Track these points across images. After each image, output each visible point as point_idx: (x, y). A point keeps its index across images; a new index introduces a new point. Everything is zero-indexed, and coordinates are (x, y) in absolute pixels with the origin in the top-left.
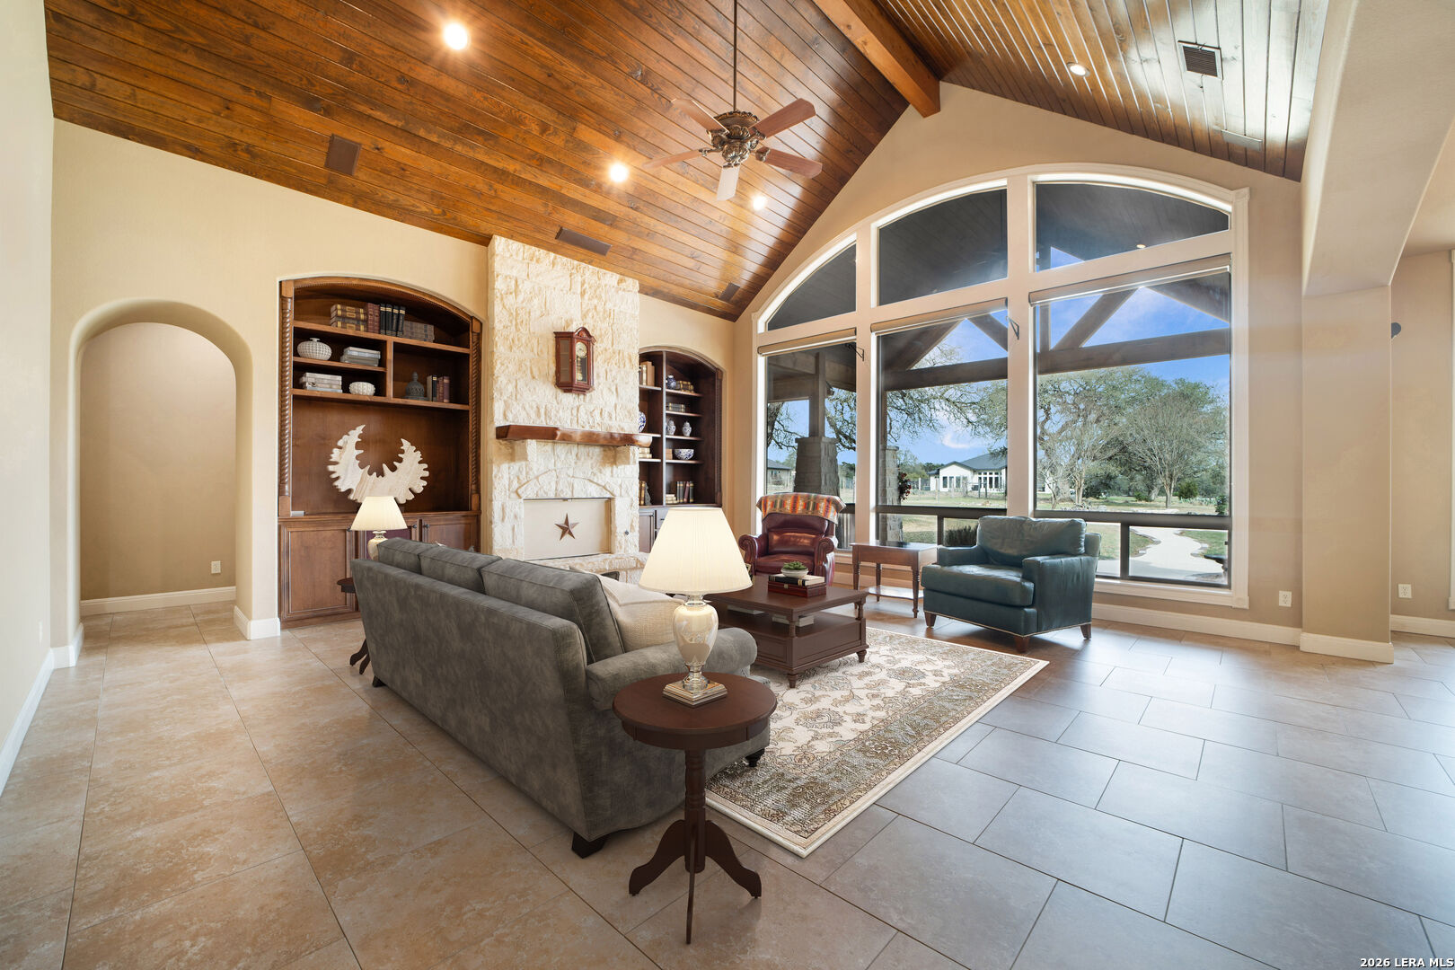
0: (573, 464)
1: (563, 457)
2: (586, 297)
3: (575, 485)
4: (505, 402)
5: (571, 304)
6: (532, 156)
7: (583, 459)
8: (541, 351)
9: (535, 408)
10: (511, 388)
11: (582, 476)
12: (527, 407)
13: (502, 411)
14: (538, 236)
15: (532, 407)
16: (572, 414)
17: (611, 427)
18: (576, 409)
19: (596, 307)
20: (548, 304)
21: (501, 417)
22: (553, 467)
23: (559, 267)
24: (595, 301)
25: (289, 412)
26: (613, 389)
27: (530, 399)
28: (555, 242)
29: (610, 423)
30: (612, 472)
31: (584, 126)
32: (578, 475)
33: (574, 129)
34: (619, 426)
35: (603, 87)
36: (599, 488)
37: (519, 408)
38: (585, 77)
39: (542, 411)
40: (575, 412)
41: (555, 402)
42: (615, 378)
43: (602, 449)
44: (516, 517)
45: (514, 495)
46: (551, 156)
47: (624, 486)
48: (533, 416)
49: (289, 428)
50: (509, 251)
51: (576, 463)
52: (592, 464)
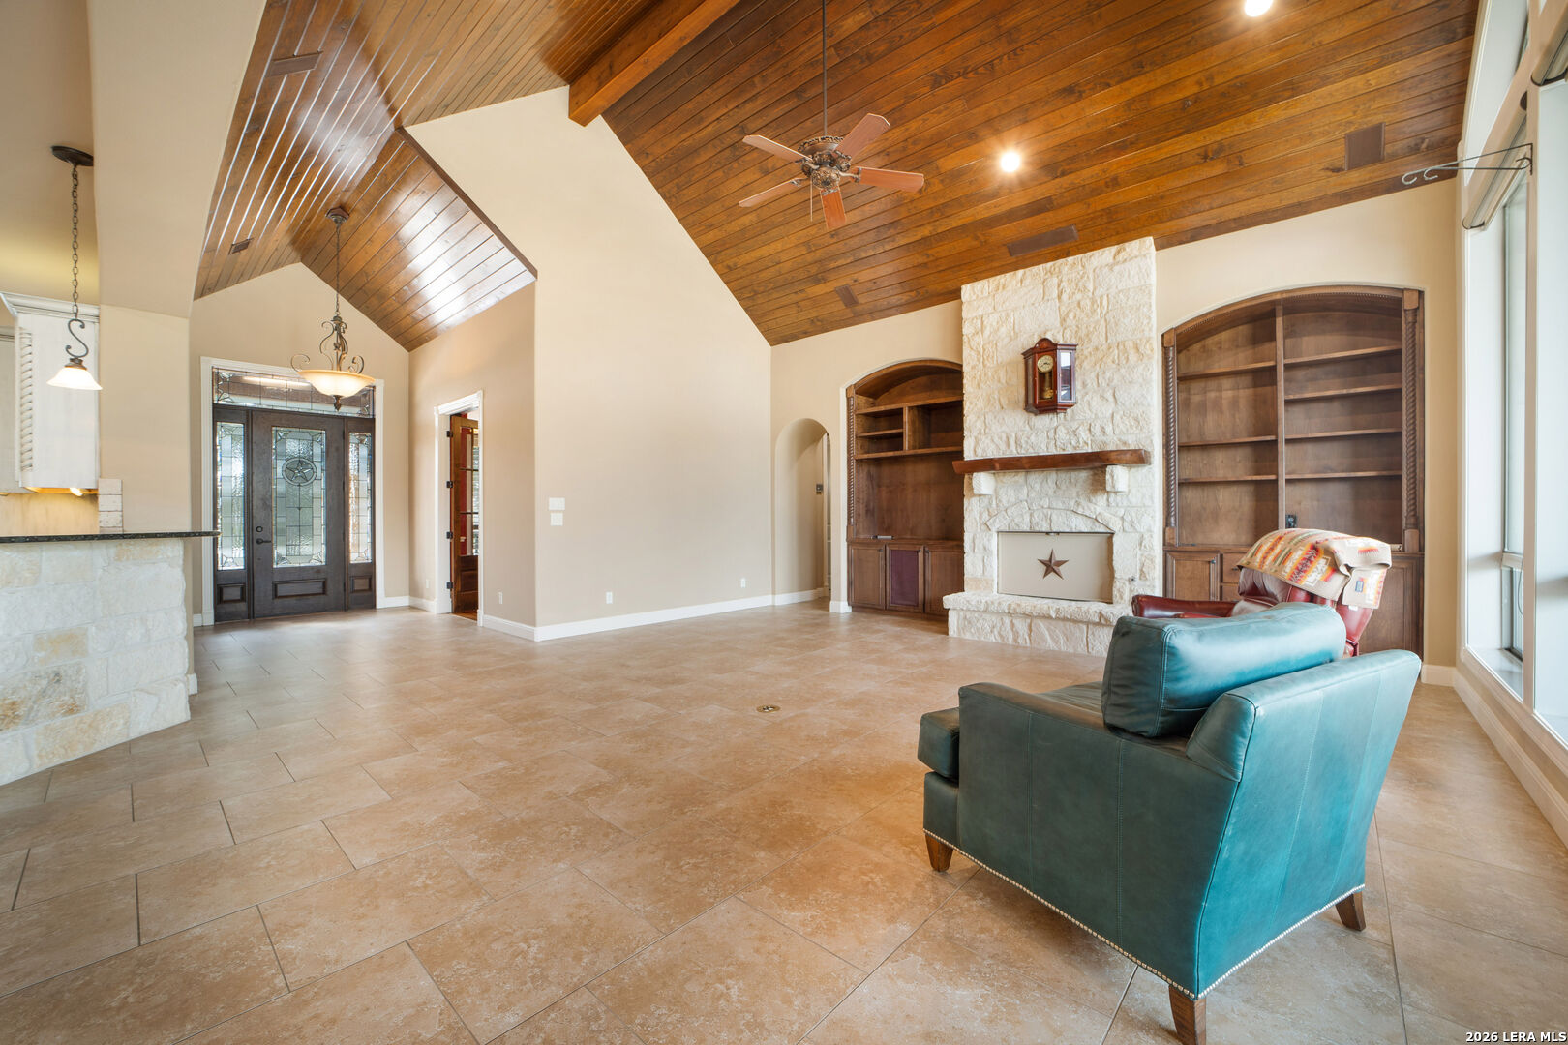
0: (1051, 493)
1: (1037, 486)
2: (1065, 297)
3: (1054, 517)
4: (976, 438)
5: (1044, 314)
6: (932, 212)
7: (1063, 487)
8: (1010, 379)
9: (1004, 438)
10: (979, 424)
11: (1060, 505)
12: (996, 440)
13: (972, 448)
14: (996, 264)
15: (1000, 438)
16: (1048, 437)
17: (1105, 443)
18: (1053, 431)
19: (1079, 303)
20: (1017, 327)
21: (972, 453)
22: (1025, 498)
23: (1027, 281)
24: (1079, 296)
25: (854, 471)
26: (1109, 395)
27: (999, 430)
28: (1013, 259)
29: (1105, 439)
30: (1108, 500)
31: (942, 159)
32: (1054, 506)
33: (937, 168)
34: (1120, 440)
35: (925, 120)
36: (1089, 521)
37: (988, 441)
38: (907, 129)
39: (1012, 442)
40: (1051, 435)
41: (1027, 427)
42: (1111, 380)
43: (1091, 473)
44: (985, 548)
45: (984, 528)
46: (942, 201)
47: (1128, 518)
48: (1003, 447)
49: (854, 481)
50: (974, 294)
51: (1055, 492)
52: (1078, 493)
